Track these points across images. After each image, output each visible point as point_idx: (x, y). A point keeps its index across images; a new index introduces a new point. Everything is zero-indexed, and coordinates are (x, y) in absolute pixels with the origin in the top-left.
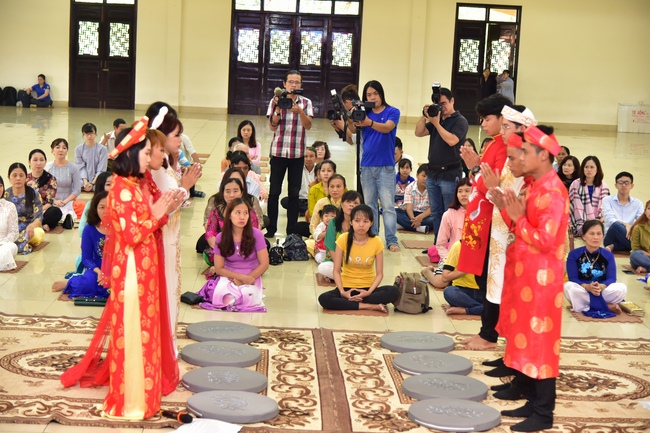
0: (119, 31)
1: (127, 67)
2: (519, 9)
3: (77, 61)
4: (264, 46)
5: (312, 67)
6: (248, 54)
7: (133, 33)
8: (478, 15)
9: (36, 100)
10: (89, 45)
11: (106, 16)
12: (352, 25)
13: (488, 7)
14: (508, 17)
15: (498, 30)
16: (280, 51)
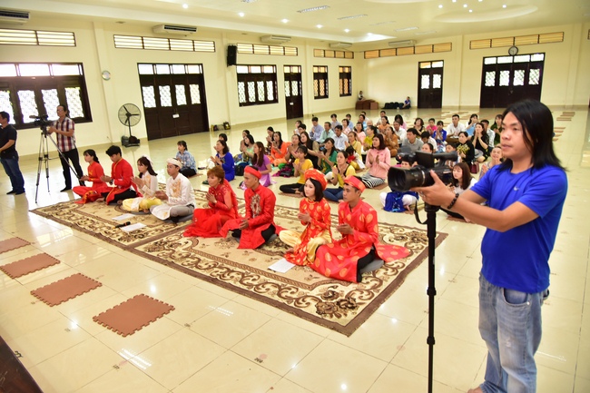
0: (437, 78)
1: (439, 92)
3: (421, 91)
6: (490, 82)
7: (442, 78)
10: (425, 84)
11: (432, 72)
12: (539, 65)
16: (504, 81)
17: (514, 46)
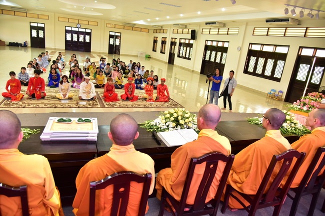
1: (43, 40)
2: (121, 33)
3: (32, 38)
4: (72, 37)
5: (82, 42)
6: (69, 38)
7: (44, 33)
8: (113, 34)
9: (25, 46)
11: (38, 29)
12: (89, 34)
13: (115, 32)
14: (119, 34)
15: (117, 37)
16: (75, 39)
17: (79, 24)
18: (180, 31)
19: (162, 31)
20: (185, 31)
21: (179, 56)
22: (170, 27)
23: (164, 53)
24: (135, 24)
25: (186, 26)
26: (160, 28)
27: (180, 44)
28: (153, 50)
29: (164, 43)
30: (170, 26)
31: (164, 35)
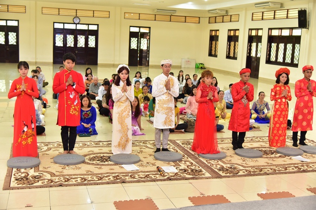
0: (12, 35)
1: (16, 48)
2: (150, 28)
5: (81, 47)
6: (59, 43)
7: (18, 36)
8: (136, 30)
10: (1, 40)
11: (7, 30)
12: (95, 33)
13: (140, 27)
14: (146, 30)
15: (143, 35)
16: (70, 42)
17: (76, 17)
18: (269, 15)
19: (227, 18)
20: (281, 14)
21: (268, 61)
22: (246, 10)
23: (235, 58)
24: (175, 11)
25: (282, 5)
26: (224, 13)
27: (271, 39)
28: (210, 55)
29: (232, 39)
30: (246, 7)
31: (233, 26)
